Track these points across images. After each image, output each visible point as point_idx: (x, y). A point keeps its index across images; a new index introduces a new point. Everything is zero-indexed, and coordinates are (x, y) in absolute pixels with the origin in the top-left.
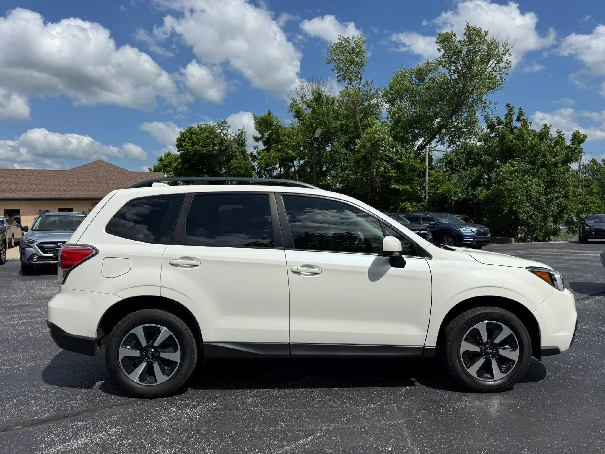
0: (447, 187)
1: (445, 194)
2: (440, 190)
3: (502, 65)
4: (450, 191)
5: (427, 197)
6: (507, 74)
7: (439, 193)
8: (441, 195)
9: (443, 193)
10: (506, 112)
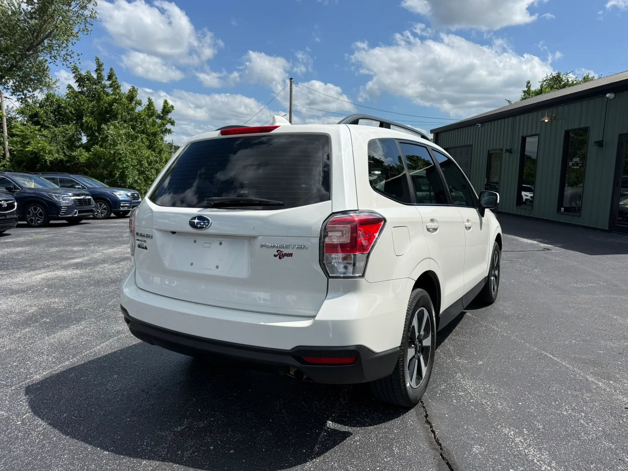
0: (39, 145)
1: (37, 153)
2: (29, 148)
3: (87, 13)
4: (43, 149)
5: (8, 155)
6: (92, 25)
7: (29, 151)
8: (32, 154)
9: (35, 152)
10: (95, 67)
